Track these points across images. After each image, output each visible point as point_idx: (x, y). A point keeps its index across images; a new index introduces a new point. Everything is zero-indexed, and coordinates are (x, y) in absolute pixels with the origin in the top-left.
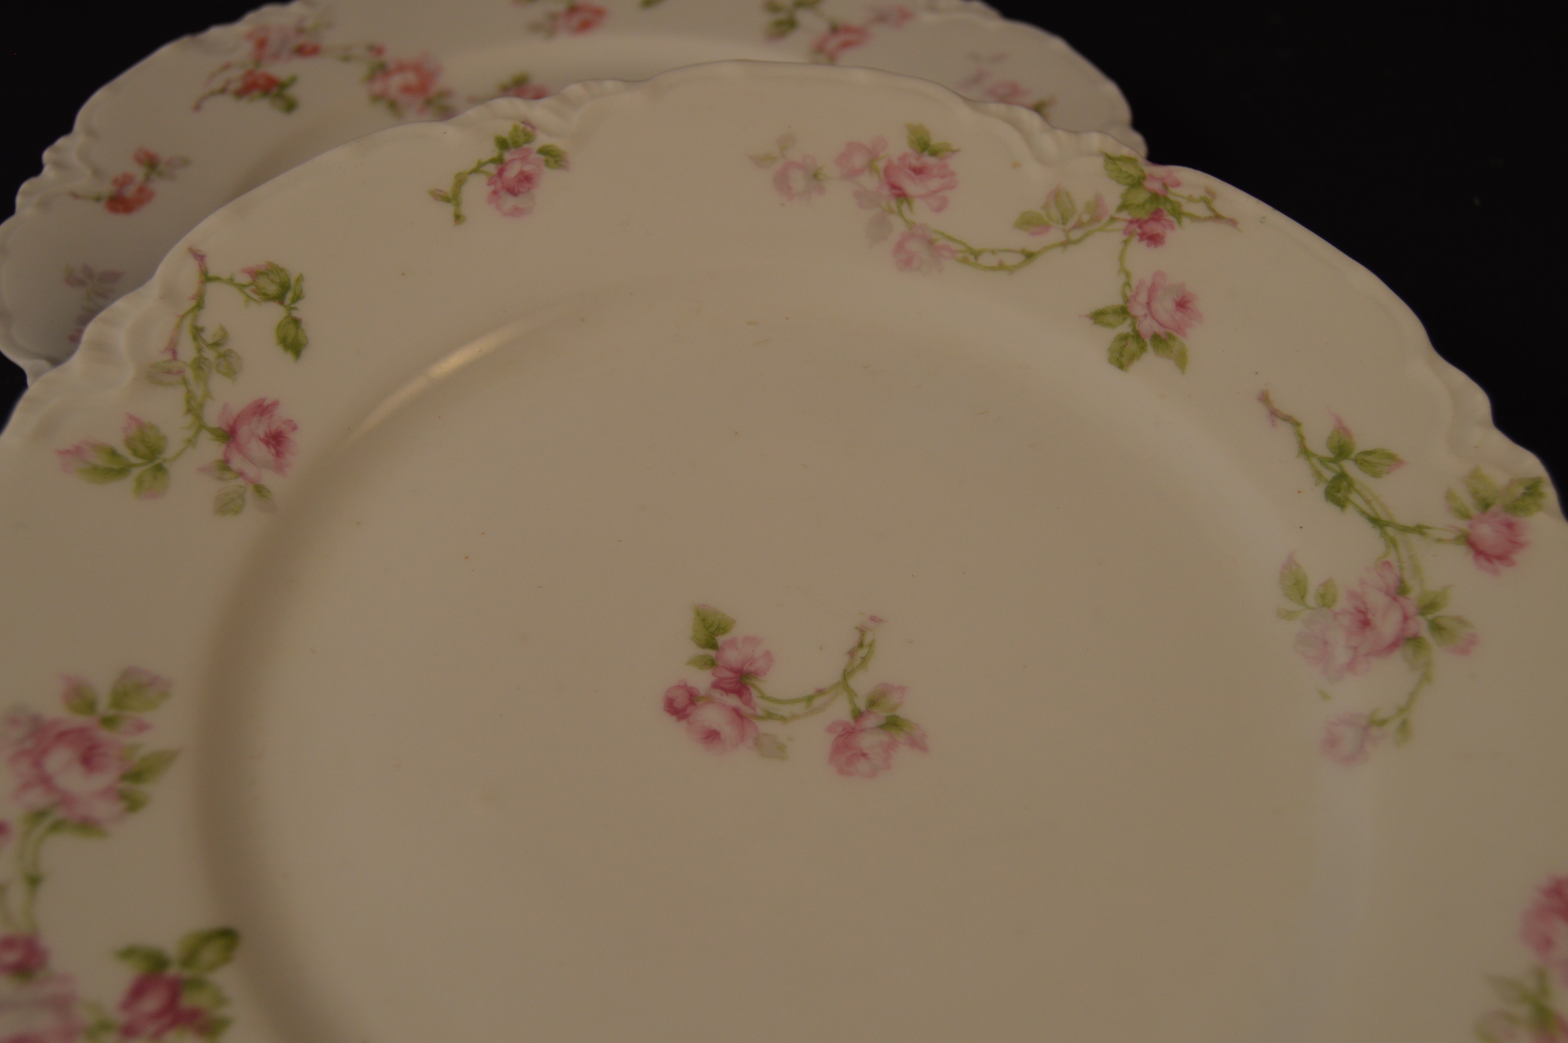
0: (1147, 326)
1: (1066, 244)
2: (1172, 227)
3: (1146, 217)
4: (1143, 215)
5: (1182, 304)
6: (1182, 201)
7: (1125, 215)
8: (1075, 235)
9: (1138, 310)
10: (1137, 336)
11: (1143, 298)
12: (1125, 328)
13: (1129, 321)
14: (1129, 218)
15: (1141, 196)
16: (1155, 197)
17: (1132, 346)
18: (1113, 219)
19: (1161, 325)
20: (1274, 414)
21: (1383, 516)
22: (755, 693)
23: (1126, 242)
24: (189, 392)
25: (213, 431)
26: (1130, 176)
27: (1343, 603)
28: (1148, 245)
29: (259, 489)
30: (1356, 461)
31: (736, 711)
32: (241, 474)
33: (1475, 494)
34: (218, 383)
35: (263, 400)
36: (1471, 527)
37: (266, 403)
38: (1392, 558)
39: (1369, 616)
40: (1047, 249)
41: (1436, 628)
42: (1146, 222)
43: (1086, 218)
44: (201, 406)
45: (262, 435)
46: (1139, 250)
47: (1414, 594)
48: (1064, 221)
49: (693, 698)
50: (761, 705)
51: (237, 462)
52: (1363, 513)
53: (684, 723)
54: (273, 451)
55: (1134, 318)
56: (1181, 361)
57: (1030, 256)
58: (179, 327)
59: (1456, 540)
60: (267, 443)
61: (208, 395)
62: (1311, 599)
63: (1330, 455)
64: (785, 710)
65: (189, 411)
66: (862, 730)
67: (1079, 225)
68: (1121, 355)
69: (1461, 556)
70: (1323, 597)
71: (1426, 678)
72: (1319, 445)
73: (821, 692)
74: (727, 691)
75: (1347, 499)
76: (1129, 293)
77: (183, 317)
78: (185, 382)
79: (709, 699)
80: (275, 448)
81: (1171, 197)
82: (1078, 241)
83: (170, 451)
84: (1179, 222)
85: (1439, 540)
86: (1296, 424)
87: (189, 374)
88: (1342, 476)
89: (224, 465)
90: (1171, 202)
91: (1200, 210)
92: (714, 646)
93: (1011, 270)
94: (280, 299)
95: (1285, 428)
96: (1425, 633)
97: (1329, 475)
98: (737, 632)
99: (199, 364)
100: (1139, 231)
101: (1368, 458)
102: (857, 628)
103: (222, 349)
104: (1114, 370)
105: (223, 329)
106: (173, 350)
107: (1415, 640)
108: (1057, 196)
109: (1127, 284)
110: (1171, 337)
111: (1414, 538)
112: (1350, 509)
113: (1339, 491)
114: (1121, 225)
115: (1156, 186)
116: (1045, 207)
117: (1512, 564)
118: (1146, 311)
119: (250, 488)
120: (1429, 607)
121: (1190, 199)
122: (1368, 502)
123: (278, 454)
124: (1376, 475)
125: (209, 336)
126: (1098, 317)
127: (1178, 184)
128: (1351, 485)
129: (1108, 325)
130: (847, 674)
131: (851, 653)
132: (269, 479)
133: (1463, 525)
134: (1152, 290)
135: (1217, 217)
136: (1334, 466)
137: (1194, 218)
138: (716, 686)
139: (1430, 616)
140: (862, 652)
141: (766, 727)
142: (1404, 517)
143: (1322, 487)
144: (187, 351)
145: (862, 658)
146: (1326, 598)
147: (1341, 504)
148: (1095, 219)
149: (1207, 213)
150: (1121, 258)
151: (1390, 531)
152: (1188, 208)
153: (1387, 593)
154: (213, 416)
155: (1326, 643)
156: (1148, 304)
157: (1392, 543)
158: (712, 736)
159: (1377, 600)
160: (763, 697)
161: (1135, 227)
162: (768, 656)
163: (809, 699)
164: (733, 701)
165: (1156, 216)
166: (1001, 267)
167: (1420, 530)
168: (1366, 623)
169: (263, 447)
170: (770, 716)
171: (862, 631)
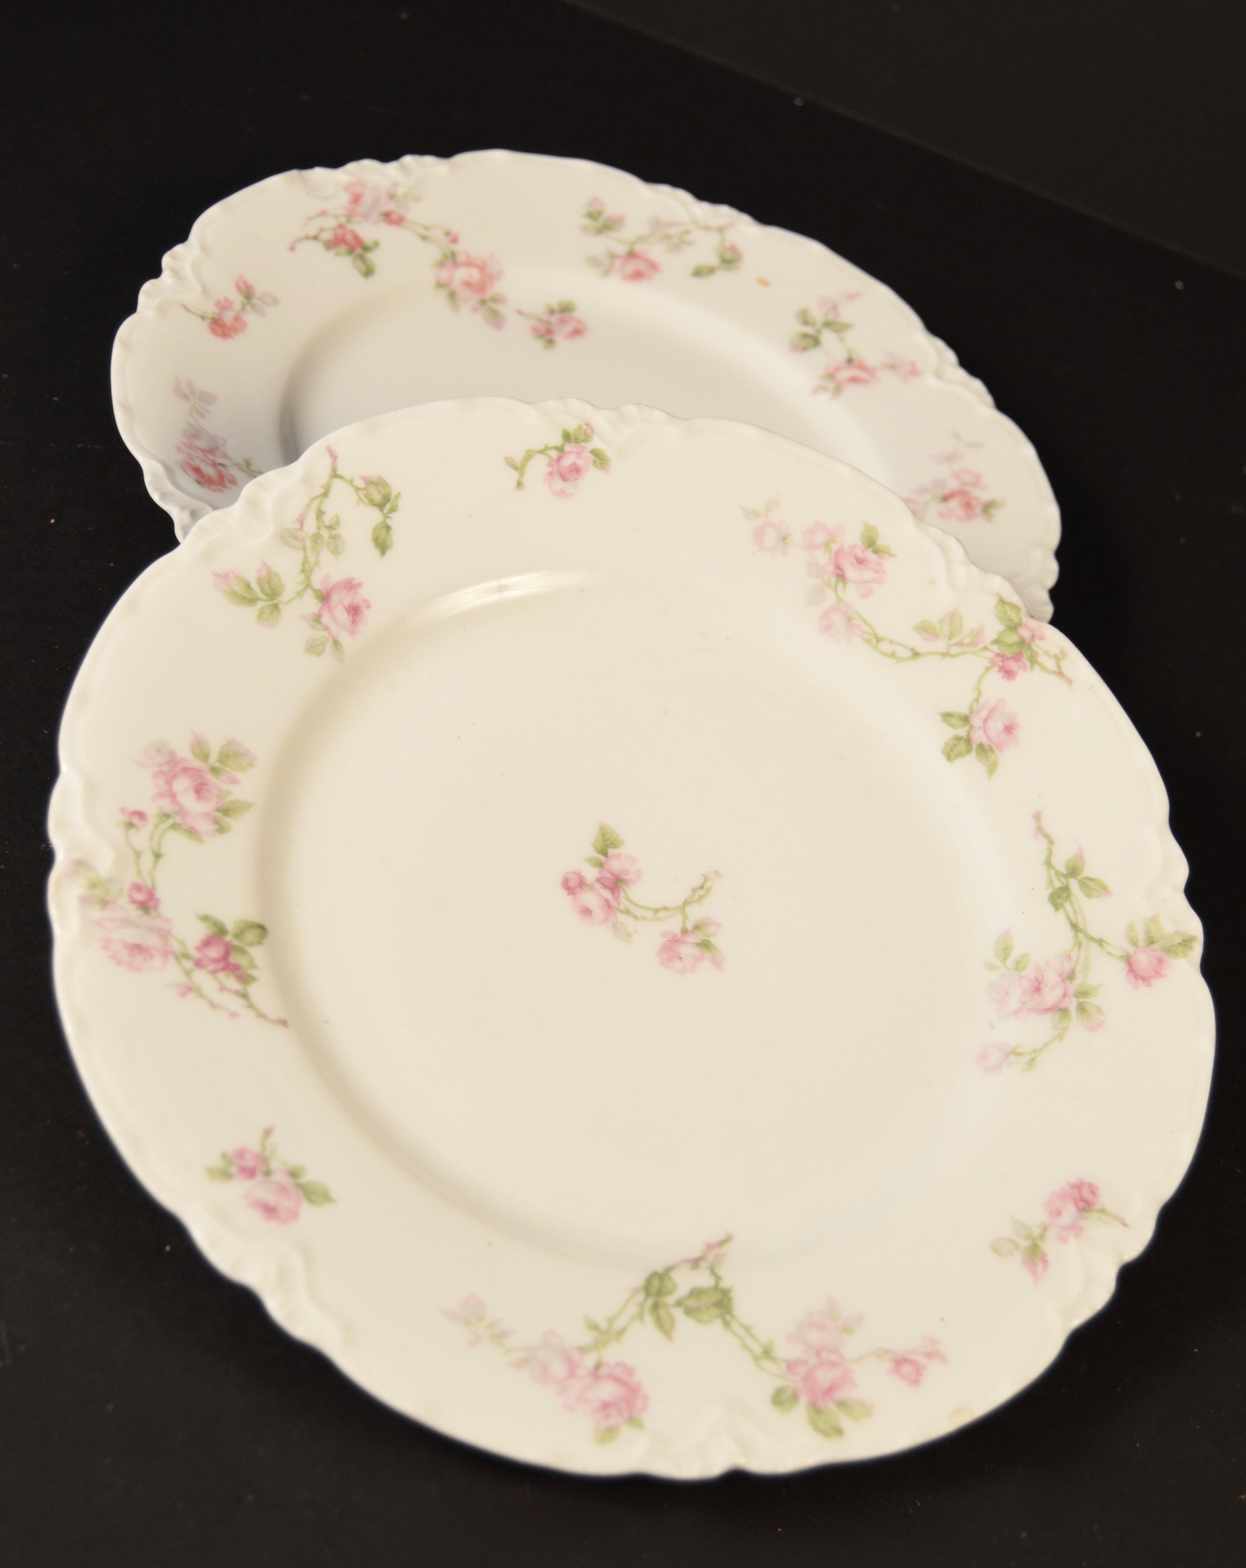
0: (978, 736)
1: (945, 655)
2: (1025, 669)
3: (1010, 656)
4: (1008, 653)
5: (1009, 729)
6: (1040, 653)
7: (996, 648)
8: (955, 650)
9: (977, 722)
10: (968, 741)
11: (983, 714)
12: (962, 732)
13: (967, 728)
14: (997, 651)
15: (1012, 638)
16: (1022, 642)
17: (962, 747)
18: (985, 648)
19: (988, 738)
20: (1039, 829)
21: (1081, 925)
22: (622, 894)
23: (988, 669)
24: (305, 557)
25: (316, 591)
26: (1011, 620)
27: (1029, 972)
28: (1003, 677)
29: (336, 643)
30: (1079, 881)
31: (607, 902)
32: (327, 628)
33: (1148, 932)
34: (326, 556)
35: (353, 579)
36: (1135, 952)
37: (355, 582)
38: (1074, 955)
39: (1042, 986)
40: (930, 653)
41: (1081, 1008)
42: (1008, 659)
43: (967, 640)
44: (312, 570)
45: (347, 606)
46: (995, 677)
47: (1077, 982)
48: (951, 636)
49: (582, 883)
50: (624, 903)
51: (326, 619)
52: (1068, 918)
53: (571, 897)
54: (351, 618)
55: (972, 727)
56: (992, 769)
57: (916, 654)
58: (309, 505)
59: (1121, 958)
60: (349, 612)
61: (317, 563)
62: (1010, 962)
63: (1065, 872)
64: (639, 912)
65: (303, 571)
66: (684, 942)
67: (960, 644)
68: (952, 750)
69: (1120, 967)
70: (1018, 963)
71: (1060, 1037)
72: (1060, 863)
73: (666, 909)
74: (605, 887)
75: (1062, 905)
76: (975, 707)
77: (313, 499)
78: (304, 549)
79: (591, 888)
80: (353, 617)
81: (1034, 647)
82: (955, 656)
83: (284, 598)
84: (1032, 667)
85: (1110, 953)
86: (1051, 842)
87: (309, 543)
88: (1066, 889)
89: (317, 618)
90: (1032, 650)
91: (1050, 664)
92: (605, 854)
93: (899, 660)
94: (381, 506)
95: (1042, 843)
96: (1073, 1009)
97: (1057, 885)
98: (623, 850)
99: (316, 538)
100: (1000, 664)
101: (1089, 883)
102: (703, 875)
103: (334, 532)
104: (943, 759)
105: (337, 517)
106: (301, 522)
107: (1064, 1012)
108: (953, 617)
109: (977, 700)
110: (991, 749)
111: (1094, 946)
112: (1061, 912)
113: (1059, 898)
114: (990, 655)
115: (1025, 634)
116: (941, 621)
117: (1150, 985)
118: (981, 725)
119: (330, 641)
120: (1083, 993)
121: (1047, 653)
122: (1075, 912)
123: (354, 622)
124: (1088, 896)
125: (327, 519)
126: (947, 717)
127: (1042, 638)
128: (1069, 896)
129: (952, 725)
130: (686, 903)
131: (694, 891)
132: (344, 638)
133: (1130, 949)
134: (993, 711)
135: (1060, 674)
136: (1064, 880)
137: (1043, 668)
138: (599, 880)
139: (1081, 1000)
140: (701, 893)
141: (622, 918)
142: (1093, 931)
143: (1050, 891)
144: (311, 526)
145: (699, 896)
146: (1019, 966)
147: (1057, 906)
148: (973, 644)
149: (1054, 668)
150: (980, 680)
151: (1081, 936)
152: (1043, 659)
153: (1061, 975)
154: (317, 581)
155: (1007, 993)
156: (986, 720)
157: (1079, 945)
158: (587, 912)
159: (1052, 977)
160: (627, 898)
161: (999, 660)
162: (639, 873)
163: (657, 911)
164: (607, 894)
165: (1017, 657)
166: (893, 655)
167: (1100, 942)
168: (1037, 990)
169: (345, 613)
170: (628, 912)
171: (706, 879)
